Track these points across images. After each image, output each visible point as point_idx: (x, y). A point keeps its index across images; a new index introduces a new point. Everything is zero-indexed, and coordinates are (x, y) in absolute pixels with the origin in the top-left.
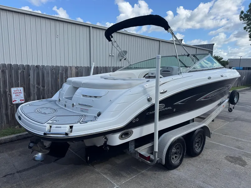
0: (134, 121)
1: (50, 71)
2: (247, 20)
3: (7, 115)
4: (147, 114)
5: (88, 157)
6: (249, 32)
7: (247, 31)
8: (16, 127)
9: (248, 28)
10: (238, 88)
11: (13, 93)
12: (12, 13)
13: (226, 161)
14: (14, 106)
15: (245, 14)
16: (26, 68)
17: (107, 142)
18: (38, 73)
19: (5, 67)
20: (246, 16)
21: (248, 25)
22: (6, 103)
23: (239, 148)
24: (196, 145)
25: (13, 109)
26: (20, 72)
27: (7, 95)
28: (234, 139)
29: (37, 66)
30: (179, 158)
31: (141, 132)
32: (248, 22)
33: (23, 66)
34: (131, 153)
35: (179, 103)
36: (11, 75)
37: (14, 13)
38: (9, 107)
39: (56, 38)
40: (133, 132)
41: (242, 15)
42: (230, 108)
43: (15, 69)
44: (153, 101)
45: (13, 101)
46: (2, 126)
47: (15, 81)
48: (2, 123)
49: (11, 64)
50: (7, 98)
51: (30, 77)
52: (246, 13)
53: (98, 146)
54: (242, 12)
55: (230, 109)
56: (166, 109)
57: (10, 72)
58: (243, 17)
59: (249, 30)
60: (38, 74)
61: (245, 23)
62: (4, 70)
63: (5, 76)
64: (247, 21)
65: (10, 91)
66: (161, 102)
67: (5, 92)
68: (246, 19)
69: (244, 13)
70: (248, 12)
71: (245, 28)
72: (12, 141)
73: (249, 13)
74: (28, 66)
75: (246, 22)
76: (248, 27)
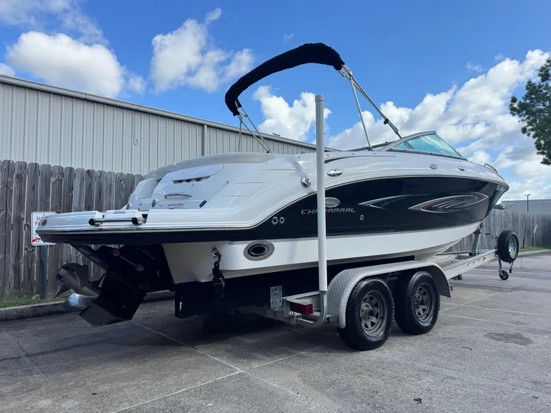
0: (275, 221)
1: (114, 184)
2: (527, 114)
3: (17, 269)
4: (302, 213)
5: (181, 303)
6: (534, 137)
7: (529, 135)
8: (33, 298)
9: (532, 130)
10: (525, 249)
11: (34, 224)
12: (48, 95)
13: (486, 339)
14: (33, 251)
15: (520, 102)
16: (67, 174)
17: (220, 264)
18: (90, 185)
19: (25, 168)
20: (523, 107)
21: (530, 124)
22: (19, 242)
23: (518, 323)
24: (420, 310)
25: (30, 258)
26: (53, 180)
27: (22, 228)
28: (510, 313)
29: (88, 171)
30: (380, 327)
31: (292, 252)
32: (528, 118)
33: (60, 168)
34: (275, 312)
35: (369, 203)
36: (34, 186)
37: (52, 95)
38: (24, 252)
39: (133, 145)
40: (273, 248)
41: (515, 105)
42: (504, 272)
43: (44, 174)
44: (314, 188)
45: (34, 241)
46: (4, 292)
47: (42, 200)
48: (4, 285)
49: (36, 164)
50: (22, 232)
51: (73, 192)
52: (523, 101)
53: (203, 281)
54: (514, 100)
55: (502, 274)
56: (343, 210)
57: (35, 178)
58: (518, 108)
59: (533, 133)
60: (90, 187)
61: (523, 120)
62: (21, 175)
63: (23, 187)
64: (526, 117)
65: (29, 218)
66: (329, 193)
67: (19, 220)
68: (524, 112)
69: (518, 102)
70: (526, 97)
71: (524, 130)
72: (21, 317)
73: (528, 101)
74: (71, 169)
75: (524, 118)
76: (530, 127)
